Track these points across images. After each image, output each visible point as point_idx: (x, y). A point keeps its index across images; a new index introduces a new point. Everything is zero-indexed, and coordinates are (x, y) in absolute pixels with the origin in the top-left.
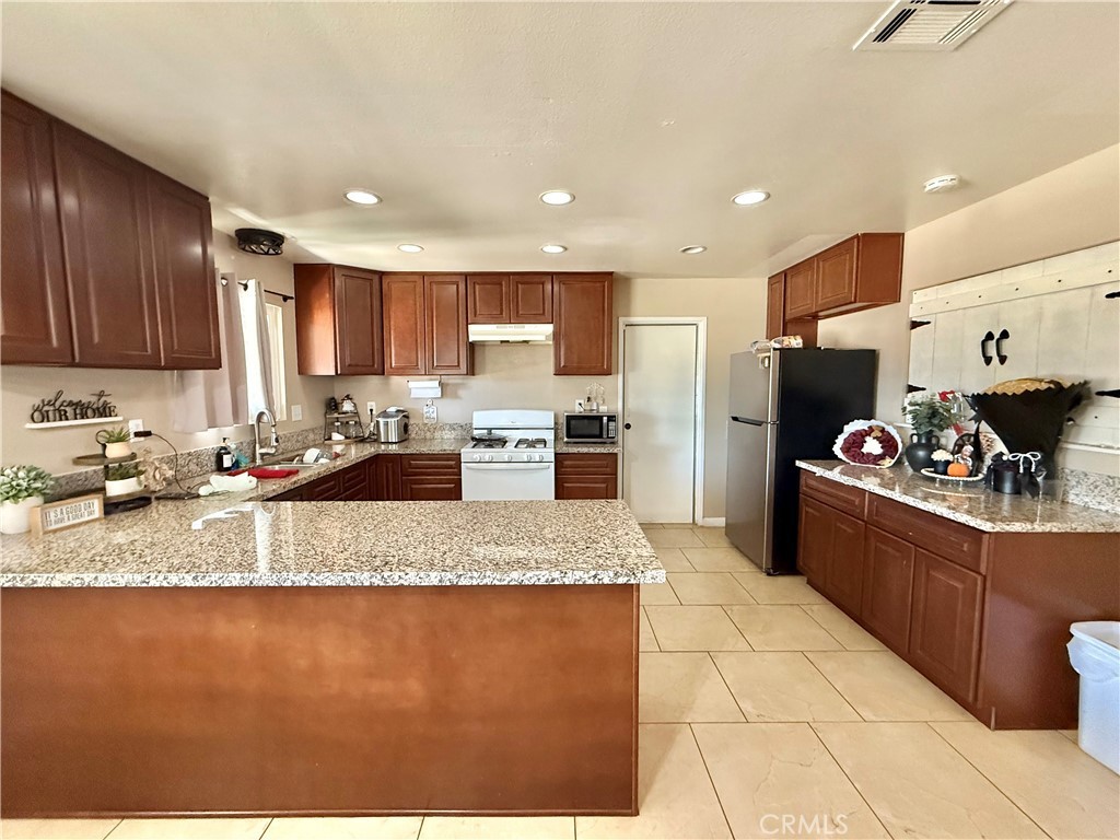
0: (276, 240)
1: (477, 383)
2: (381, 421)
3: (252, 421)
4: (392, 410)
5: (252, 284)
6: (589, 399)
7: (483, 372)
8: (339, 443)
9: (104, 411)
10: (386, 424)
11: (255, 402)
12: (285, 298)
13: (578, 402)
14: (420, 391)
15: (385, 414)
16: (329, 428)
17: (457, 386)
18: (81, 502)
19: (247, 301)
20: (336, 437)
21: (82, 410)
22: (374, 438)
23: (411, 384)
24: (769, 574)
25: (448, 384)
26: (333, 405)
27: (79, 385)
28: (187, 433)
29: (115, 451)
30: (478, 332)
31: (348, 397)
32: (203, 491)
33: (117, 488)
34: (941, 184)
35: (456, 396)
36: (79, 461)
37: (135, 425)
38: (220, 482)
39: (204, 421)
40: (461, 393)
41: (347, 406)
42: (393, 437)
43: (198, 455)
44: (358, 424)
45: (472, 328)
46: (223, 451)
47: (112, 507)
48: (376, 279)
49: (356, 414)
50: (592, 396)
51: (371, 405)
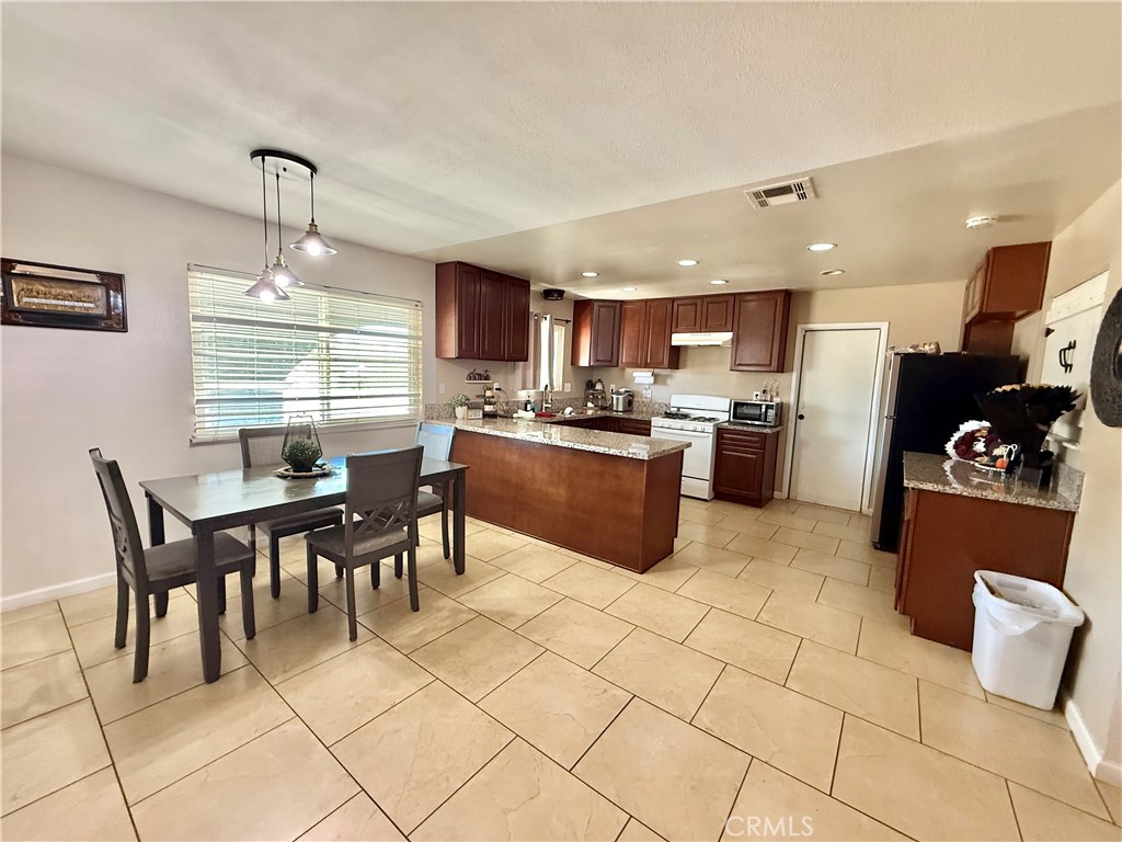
0: (561, 293)
1: (679, 375)
2: (615, 396)
3: (542, 389)
4: (622, 390)
5: (548, 317)
6: (764, 392)
7: (685, 367)
8: (591, 408)
9: (487, 378)
10: (618, 399)
11: (544, 380)
12: (567, 322)
13: (755, 393)
14: (642, 377)
15: (618, 393)
16: (587, 399)
17: (666, 376)
18: (477, 411)
19: (545, 325)
20: (590, 405)
21: (481, 377)
22: (610, 408)
23: (635, 374)
24: (876, 548)
25: (660, 375)
26: (590, 385)
27: (480, 367)
28: (514, 393)
29: (488, 393)
30: (678, 339)
31: (600, 381)
32: (515, 415)
33: (488, 408)
34: (976, 223)
35: (664, 383)
36: (478, 396)
37: (496, 386)
38: (521, 413)
39: (520, 386)
40: (669, 381)
41: (599, 387)
42: (620, 409)
43: (518, 402)
44: (604, 398)
45: (674, 335)
46: (528, 402)
47: (486, 415)
48: (618, 305)
49: (604, 392)
50: (768, 389)
51: (613, 386)
